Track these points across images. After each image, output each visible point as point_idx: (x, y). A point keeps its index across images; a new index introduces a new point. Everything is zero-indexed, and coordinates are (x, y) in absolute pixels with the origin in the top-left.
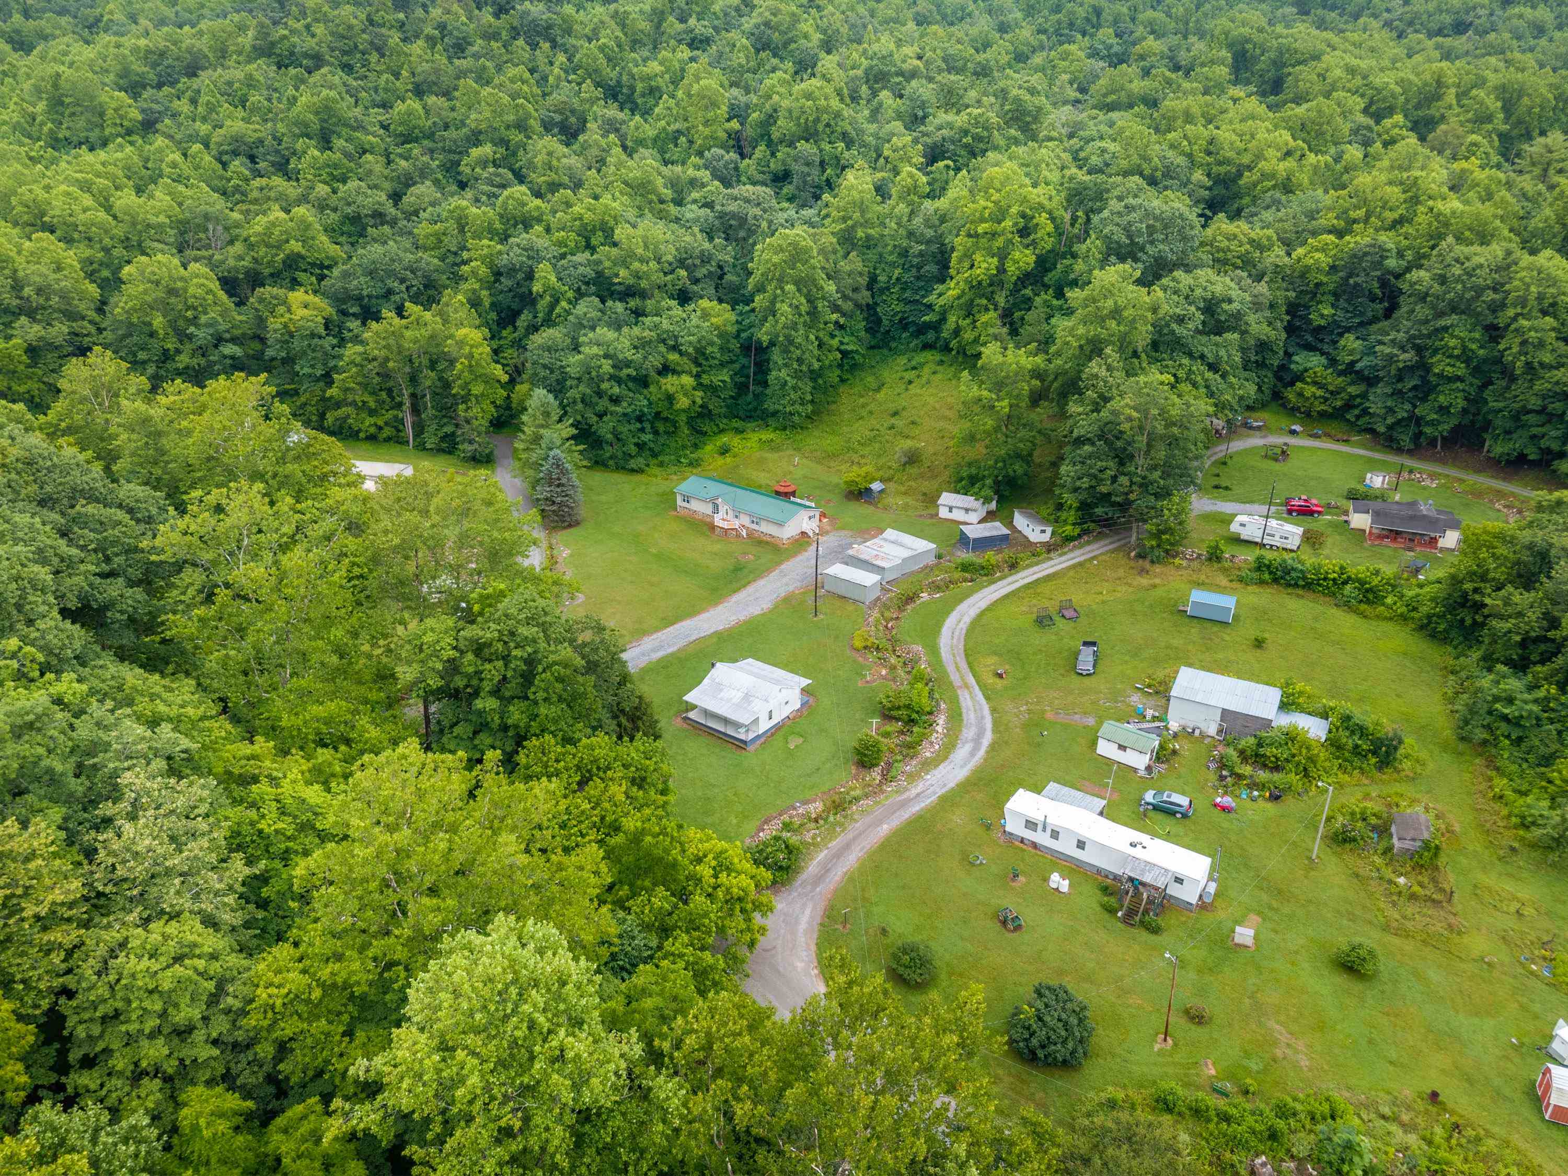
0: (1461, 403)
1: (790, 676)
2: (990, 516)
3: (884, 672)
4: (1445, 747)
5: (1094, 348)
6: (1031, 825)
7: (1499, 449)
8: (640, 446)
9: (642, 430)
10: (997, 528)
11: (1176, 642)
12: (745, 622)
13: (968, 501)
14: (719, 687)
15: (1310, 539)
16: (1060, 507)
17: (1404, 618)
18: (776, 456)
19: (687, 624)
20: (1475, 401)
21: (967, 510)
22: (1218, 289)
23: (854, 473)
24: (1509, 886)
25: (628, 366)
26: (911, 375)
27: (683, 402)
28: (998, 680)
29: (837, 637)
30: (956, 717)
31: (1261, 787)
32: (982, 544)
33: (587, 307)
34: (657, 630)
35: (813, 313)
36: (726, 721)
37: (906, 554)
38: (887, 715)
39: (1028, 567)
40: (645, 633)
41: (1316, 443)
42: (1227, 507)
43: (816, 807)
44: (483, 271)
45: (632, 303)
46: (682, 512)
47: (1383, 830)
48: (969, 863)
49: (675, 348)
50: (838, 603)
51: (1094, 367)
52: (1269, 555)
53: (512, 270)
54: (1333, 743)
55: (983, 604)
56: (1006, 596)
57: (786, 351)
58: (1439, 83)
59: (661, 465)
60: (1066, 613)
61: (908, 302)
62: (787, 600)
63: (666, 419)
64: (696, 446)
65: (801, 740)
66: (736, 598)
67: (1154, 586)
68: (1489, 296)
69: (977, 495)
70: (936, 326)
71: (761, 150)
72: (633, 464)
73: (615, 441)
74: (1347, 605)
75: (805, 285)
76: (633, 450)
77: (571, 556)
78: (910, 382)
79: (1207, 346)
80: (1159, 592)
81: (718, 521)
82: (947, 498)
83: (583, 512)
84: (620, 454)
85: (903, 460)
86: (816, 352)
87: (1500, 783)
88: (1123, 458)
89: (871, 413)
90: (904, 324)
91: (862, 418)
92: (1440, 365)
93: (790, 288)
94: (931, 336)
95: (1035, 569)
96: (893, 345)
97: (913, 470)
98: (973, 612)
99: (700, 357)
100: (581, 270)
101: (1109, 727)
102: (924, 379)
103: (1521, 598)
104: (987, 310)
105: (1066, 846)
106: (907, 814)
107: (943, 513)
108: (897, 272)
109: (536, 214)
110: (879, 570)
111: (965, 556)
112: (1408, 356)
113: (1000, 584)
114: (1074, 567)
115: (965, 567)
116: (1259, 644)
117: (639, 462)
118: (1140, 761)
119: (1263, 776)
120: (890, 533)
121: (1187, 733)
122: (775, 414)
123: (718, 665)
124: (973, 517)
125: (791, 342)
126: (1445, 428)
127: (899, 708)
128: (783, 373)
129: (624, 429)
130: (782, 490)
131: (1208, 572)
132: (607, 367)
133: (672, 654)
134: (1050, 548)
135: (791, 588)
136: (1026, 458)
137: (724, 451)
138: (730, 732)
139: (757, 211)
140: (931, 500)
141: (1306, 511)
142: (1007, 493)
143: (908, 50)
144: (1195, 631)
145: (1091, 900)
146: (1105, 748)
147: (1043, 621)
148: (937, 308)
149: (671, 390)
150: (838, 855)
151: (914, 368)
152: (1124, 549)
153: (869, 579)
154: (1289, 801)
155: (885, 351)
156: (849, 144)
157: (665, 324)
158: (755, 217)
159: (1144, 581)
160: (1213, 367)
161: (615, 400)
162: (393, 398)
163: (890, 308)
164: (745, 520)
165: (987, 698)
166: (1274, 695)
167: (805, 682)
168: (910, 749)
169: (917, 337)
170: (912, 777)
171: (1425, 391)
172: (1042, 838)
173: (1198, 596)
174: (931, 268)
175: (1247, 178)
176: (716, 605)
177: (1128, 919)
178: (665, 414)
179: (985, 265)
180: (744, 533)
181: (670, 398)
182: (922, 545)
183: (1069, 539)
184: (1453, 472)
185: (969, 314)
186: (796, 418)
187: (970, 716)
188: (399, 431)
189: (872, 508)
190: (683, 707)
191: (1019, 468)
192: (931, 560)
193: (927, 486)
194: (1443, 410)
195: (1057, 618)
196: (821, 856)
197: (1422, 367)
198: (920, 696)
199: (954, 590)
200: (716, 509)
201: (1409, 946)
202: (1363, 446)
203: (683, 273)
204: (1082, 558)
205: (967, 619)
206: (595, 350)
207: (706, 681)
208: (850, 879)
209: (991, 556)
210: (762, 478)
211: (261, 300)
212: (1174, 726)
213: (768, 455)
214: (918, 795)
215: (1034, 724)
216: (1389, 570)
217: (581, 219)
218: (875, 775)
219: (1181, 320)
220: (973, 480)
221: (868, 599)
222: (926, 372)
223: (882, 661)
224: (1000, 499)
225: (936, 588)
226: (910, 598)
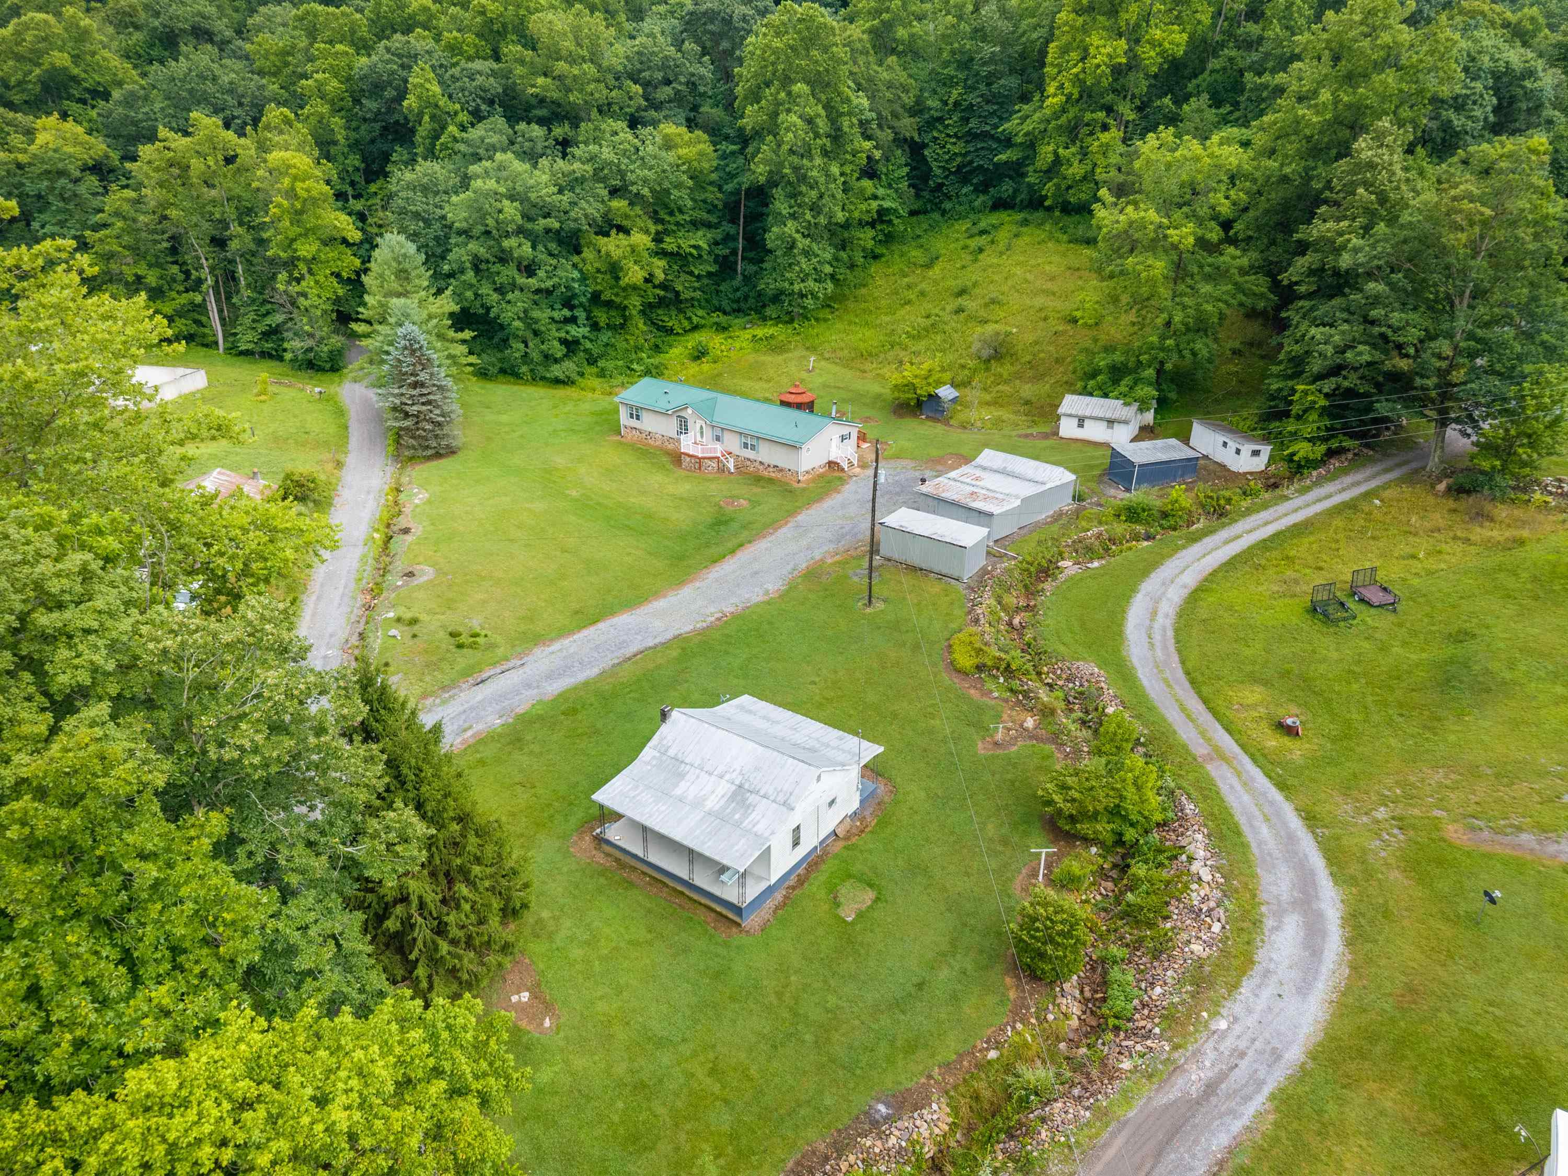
1: (833, 734)
2: (1146, 433)
3: (1030, 723)
8: (571, 346)
9: (573, 320)
10: (1166, 450)
12: (735, 616)
13: (1112, 407)
14: (677, 769)
18: (780, 358)
19: (624, 620)
21: (1111, 422)
23: (906, 375)
25: (547, 215)
26: (982, 240)
27: (634, 274)
28: (1287, 741)
29: (916, 647)
30: (1229, 837)
32: (1152, 475)
33: (487, 132)
34: (564, 632)
35: (837, 136)
36: (692, 856)
37: (1030, 490)
39: (1249, 512)
40: (539, 640)
43: (932, 1121)
44: (334, 86)
45: (559, 131)
46: (630, 436)
49: (624, 192)
50: (907, 581)
53: (377, 88)
55: (1190, 579)
56: (1230, 565)
57: (794, 192)
59: (602, 374)
60: (1368, 594)
61: (972, 136)
62: (813, 574)
63: (609, 304)
64: (657, 349)
65: (870, 895)
66: (717, 573)
67: (1522, 542)
69: (1126, 397)
70: (1016, 170)
72: (556, 371)
73: (529, 335)
75: (823, 88)
76: (558, 350)
77: (429, 502)
78: (981, 250)
80: (1536, 552)
81: (688, 444)
82: (1072, 404)
83: (458, 434)
84: (535, 356)
85: (985, 353)
86: (839, 195)
89: (922, 294)
90: (963, 174)
91: (909, 302)
93: (800, 87)
94: (1006, 188)
95: (1264, 515)
96: (947, 205)
97: (1005, 369)
98: (1175, 596)
99: (660, 209)
100: (480, 80)
102: (1001, 246)
104: (1105, 128)
107: (1068, 429)
108: (955, 93)
109: (422, 18)
110: (983, 517)
111: (1128, 495)
113: (1208, 541)
114: (1338, 510)
115: (1132, 514)
117: (569, 367)
120: (988, 457)
122: (776, 298)
123: (676, 714)
124: (1126, 432)
125: (803, 179)
127: (1095, 816)
128: (790, 227)
129: (542, 315)
130: (792, 399)
132: (511, 210)
133: (586, 684)
134: (1272, 483)
135: (818, 555)
137: (699, 355)
138: (702, 880)
140: (1044, 409)
142: (1173, 395)
147: (1327, 611)
148: (1019, 140)
149: (616, 254)
151: (983, 232)
152: (1423, 479)
155: (936, 216)
157: (607, 154)
158: (744, 19)
161: (529, 270)
162: (187, 274)
163: (945, 147)
164: (733, 443)
165: (1282, 786)
167: (871, 750)
169: (985, 192)
176: (682, 583)
178: (607, 296)
179: (1106, 52)
180: (731, 465)
181: (615, 270)
182: (1053, 476)
183: (1307, 465)
186: (809, 302)
187: (1260, 835)
188: (198, 323)
189: (940, 428)
190: (595, 811)
191: (1192, 361)
192: (1066, 503)
193: (1033, 386)
195: (1351, 604)
198: (1141, 783)
199: (1124, 558)
200: (684, 427)
203: (635, 88)
204: (1346, 496)
205: (1169, 609)
206: (491, 184)
207: (648, 753)
209: (1175, 497)
213: (768, 358)
214: (1211, 1088)
217: (483, 13)
218: (1068, 1004)
220: (1117, 373)
221: (970, 569)
222: (1003, 236)
223: (1024, 700)
224: (1163, 404)
225: (1085, 551)
226: (1046, 571)
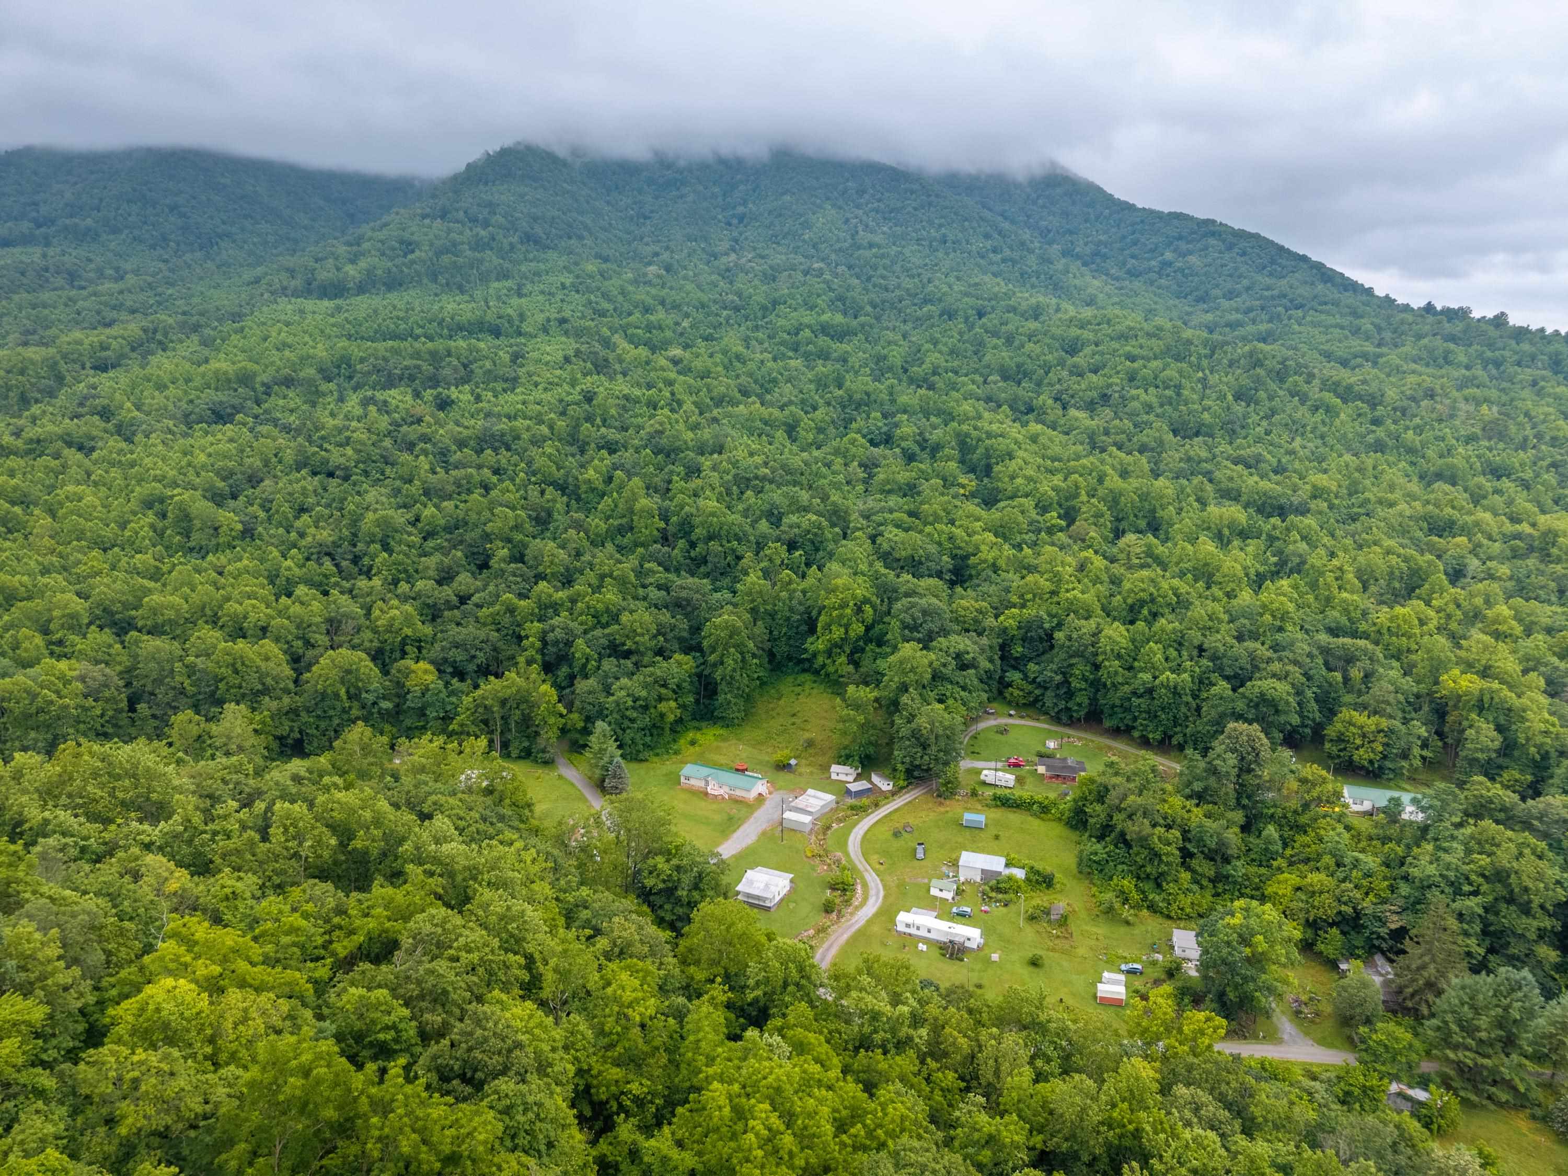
0: (1087, 701)
1: (781, 873)
2: (858, 778)
3: (826, 868)
4: (1074, 877)
5: (904, 688)
6: (908, 926)
7: (1107, 723)
8: (645, 745)
9: (646, 736)
10: (863, 785)
11: (960, 840)
13: (847, 769)
14: (751, 882)
15: (1020, 780)
16: (895, 770)
17: (1060, 819)
18: (727, 745)
20: (1094, 700)
21: (847, 774)
22: (961, 647)
23: (779, 756)
24: (1094, 929)
25: (640, 700)
26: (798, 689)
27: (669, 717)
28: (880, 866)
29: (796, 852)
30: (865, 886)
31: (1000, 901)
32: (859, 794)
33: (609, 665)
36: (758, 898)
37: (822, 803)
38: (833, 888)
39: (884, 805)
41: (1022, 722)
42: (979, 764)
43: (812, 932)
44: (537, 643)
45: (635, 660)
46: (687, 787)
47: (1047, 913)
48: (884, 945)
49: (665, 686)
50: (792, 834)
51: (905, 699)
52: (999, 792)
53: (555, 642)
54: (1028, 880)
55: (866, 828)
56: (877, 822)
57: (729, 683)
58: (1077, 487)
60: (907, 829)
61: (792, 647)
62: (764, 833)
63: (659, 727)
64: (675, 741)
65: (794, 902)
66: (736, 835)
67: (947, 811)
68: (1091, 649)
69: (851, 766)
70: (811, 661)
71: (682, 543)
74: (1035, 815)
75: (739, 646)
76: (641, 748)
78: (798, 694)
79: (959, 677)
80: (950, 815)
81: (710, 790)
82: (835, 768)
84: (634, 751)
85: (806, 744)
86: (746, 682)
87: (1094, 889)
88: (925, 746)
89: (778, 714)
90: (790, 658)
91: (773, 718)
92: (1075, 684)
93: (731, 649)
94: (807, 665)
95: (888, 806)
96: (784, 669)
97: (811, 751)
98: (862, 833)
99: (678, 691)
100: (599, 640)
101: (934, 882)
102: (806, 692)
103: (1098, 807)
104: (840, 656)
105: (923, 933)
106: (853, 929)
107: (834, 777)
108: (785, 630)
110: (810, 813)
111: (850, 801)
112: (1058, 678)
113: (872, 815)
114: (907, 803)
115: (852, 808)
116: (997, 837)
118: (948, 895)
119: (1000, 896)
120: (810, 791)
121: (968, 882)
122: (722, 718)
123: (747, 870)
124: (851, 779)
126: (1082, 713)
127: (837, 884)
128: (728, 696)
130: (737, 767)
131: (973, 803)
132: (629, 702)
134: (893, 793)
136: (876, 745)
137: (693, 743)
138: (761, 903)
139: (699, 596)
140: (826, 768)
141: (1017, 765)
142: (866, 764)
143: (758, 459)
144: (967, 833)
145: (936, 953)
146: (934, 892)
147: (897, 834)
148: (810, 651)
149: (663, 710)
150: (828, 950)
151: (799, 684)
152: (930, 792)
153: (807, 819)
154: (1011, 906)
155: (781, 675)
156: (739, 540)
157: (659, 673)
158: (697, 600)
159: (942, 809)
160: (964, 688)
162: (489, 727)
163: (782, 649)
164: (726, 789)
165: (878, 875)
166: (1003, 861)
167: (789, 876)
168: (847, 902)
169: (799, 666)
170: (852, 914)
171: (1070, 695)
172: (913, 931)
173: (969, 817)
174: (804, 628)
175: (973, 560)
177: (951, 957)
178: (659, 725)
179: (838, 633)
180: (728, 797)
181: (662, 716)
182: (829, 797)
183: (902, 788)
184: (1089, 736)
185: (829, 656)
186: (735, 721)
187: (871, 885)
189: (794, 776)
190: (736, 894)
191: (871, 750)
192: (834, 805)
193: (821, 760)
194: (1080, 705)
195: (903, 832)
196: (820, 951)
197: (1066, 682)
198: (848, 876)
199: (849, 822)
200: (707, 783)
201: (1057, 955)
202: (1045, 722)
203: (661, 638)
204: (910, 799)
205: (859, 837)
206: (622, 692)
207: (744, 879)
208: (835, 957)
209: (865, 801)
210: (723, 760)
211: (399, 671)
212: (962, 879)
213: (722, 745)
215: (901, 885)
216: (1052, 796)
217: (594, 608)
218: (834, 915)
219: (944, 665)
220: (848, 757)
221: (807, 830)
222: (807, 686)
223: (823, 862)
224: (863, 767)
225: (840, 821)
226: (829, 828)
